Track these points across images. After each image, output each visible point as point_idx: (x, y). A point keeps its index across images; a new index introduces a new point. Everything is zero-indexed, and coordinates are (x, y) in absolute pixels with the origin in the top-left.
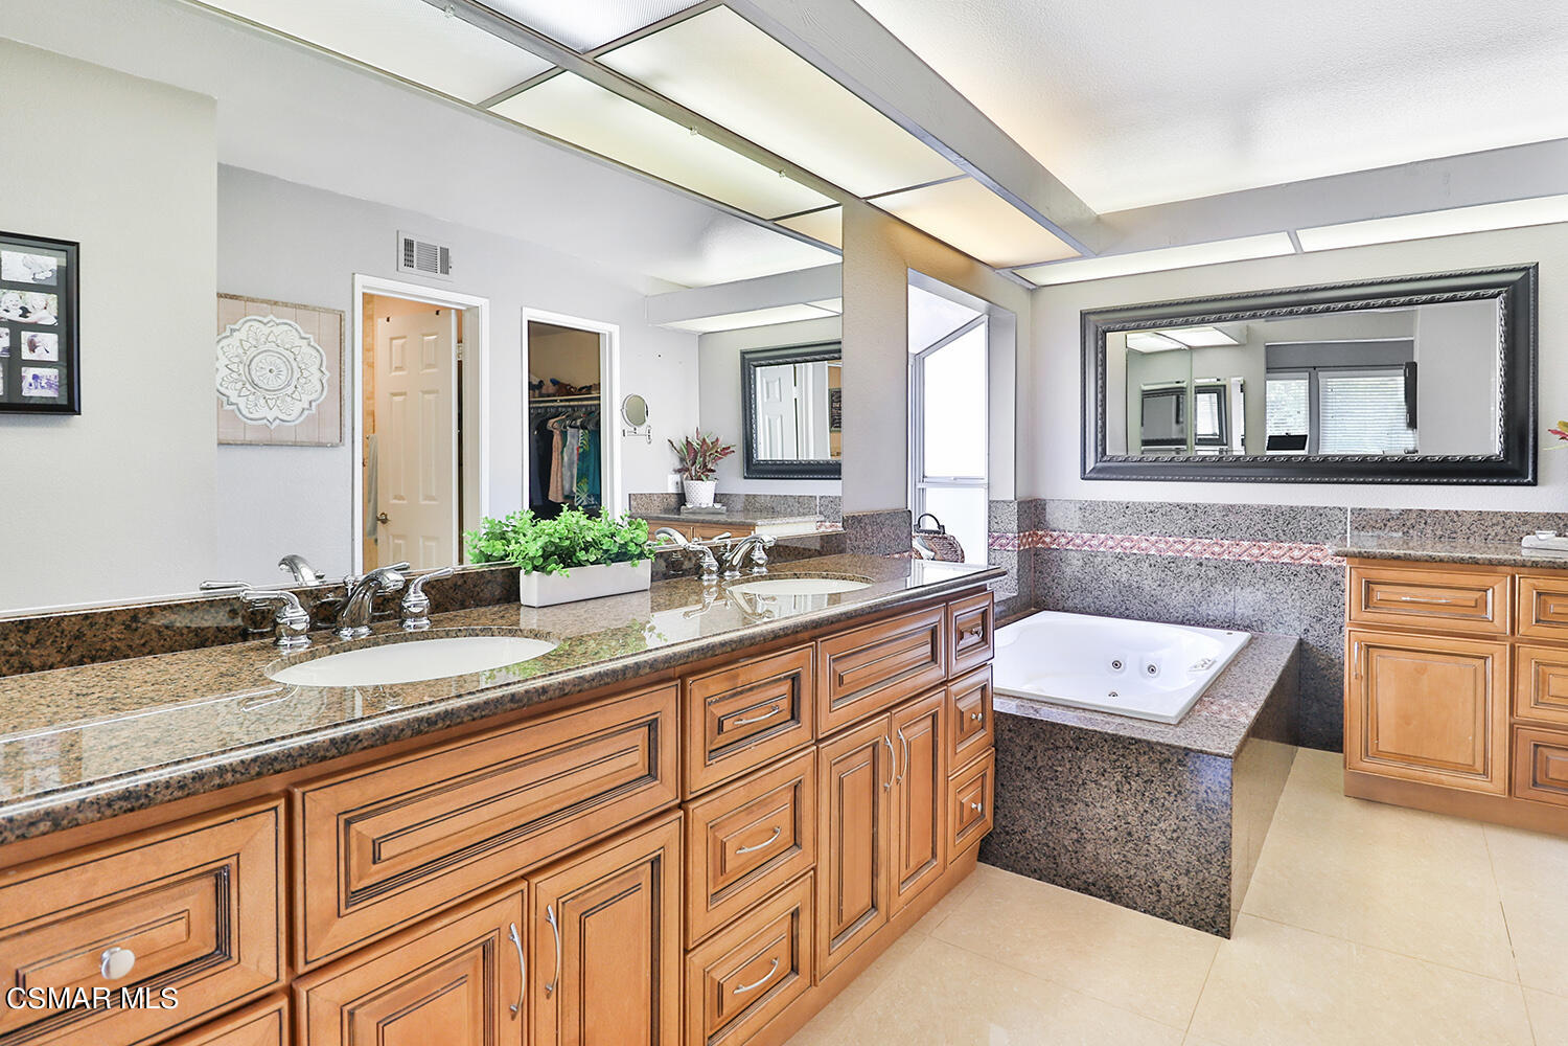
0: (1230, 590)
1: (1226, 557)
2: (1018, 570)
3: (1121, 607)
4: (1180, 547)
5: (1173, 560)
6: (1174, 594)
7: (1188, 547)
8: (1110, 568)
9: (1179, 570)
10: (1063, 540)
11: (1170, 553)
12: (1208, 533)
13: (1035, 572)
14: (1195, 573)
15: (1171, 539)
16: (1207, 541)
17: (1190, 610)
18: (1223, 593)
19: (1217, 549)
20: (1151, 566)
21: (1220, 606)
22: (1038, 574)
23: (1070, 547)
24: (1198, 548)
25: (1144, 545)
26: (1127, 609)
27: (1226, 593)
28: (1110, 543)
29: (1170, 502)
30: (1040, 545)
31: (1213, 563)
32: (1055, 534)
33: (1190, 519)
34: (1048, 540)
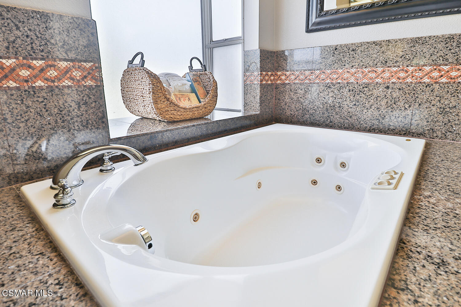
0: (410, 107)
1: (409, 80)
2: (261, 97)
3: (327, 120)
4: (373, 75)
5: (367, 86)
6: (365, 111)
7: (379, 75)
8: (322, 94)
9: (370, 93)
10: (293, 77)
11: (365, 81)
12: (396, 62)
13: (276, 99)
14: (382, 94)
15: (366, 70)
16: (395, 69)
17: (376, 122)
18: (403, 109)
19: (402, 75)
20: (350, 91)
21: (400, 119)
22: (277, 101)
23: (297, 81)
24: (387, 75)
25: (346, 75)
26: (331, 122)
27: (406, 109)
28: (322, 76)
29: (368, 41)
30: (279, 82)
31: (398, 86)
32: (288, 73)
33: (383, 52)
34: (283, 77)
